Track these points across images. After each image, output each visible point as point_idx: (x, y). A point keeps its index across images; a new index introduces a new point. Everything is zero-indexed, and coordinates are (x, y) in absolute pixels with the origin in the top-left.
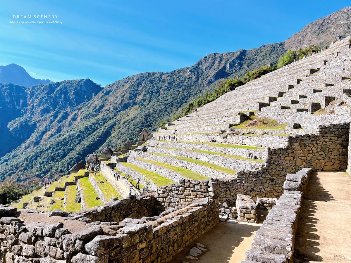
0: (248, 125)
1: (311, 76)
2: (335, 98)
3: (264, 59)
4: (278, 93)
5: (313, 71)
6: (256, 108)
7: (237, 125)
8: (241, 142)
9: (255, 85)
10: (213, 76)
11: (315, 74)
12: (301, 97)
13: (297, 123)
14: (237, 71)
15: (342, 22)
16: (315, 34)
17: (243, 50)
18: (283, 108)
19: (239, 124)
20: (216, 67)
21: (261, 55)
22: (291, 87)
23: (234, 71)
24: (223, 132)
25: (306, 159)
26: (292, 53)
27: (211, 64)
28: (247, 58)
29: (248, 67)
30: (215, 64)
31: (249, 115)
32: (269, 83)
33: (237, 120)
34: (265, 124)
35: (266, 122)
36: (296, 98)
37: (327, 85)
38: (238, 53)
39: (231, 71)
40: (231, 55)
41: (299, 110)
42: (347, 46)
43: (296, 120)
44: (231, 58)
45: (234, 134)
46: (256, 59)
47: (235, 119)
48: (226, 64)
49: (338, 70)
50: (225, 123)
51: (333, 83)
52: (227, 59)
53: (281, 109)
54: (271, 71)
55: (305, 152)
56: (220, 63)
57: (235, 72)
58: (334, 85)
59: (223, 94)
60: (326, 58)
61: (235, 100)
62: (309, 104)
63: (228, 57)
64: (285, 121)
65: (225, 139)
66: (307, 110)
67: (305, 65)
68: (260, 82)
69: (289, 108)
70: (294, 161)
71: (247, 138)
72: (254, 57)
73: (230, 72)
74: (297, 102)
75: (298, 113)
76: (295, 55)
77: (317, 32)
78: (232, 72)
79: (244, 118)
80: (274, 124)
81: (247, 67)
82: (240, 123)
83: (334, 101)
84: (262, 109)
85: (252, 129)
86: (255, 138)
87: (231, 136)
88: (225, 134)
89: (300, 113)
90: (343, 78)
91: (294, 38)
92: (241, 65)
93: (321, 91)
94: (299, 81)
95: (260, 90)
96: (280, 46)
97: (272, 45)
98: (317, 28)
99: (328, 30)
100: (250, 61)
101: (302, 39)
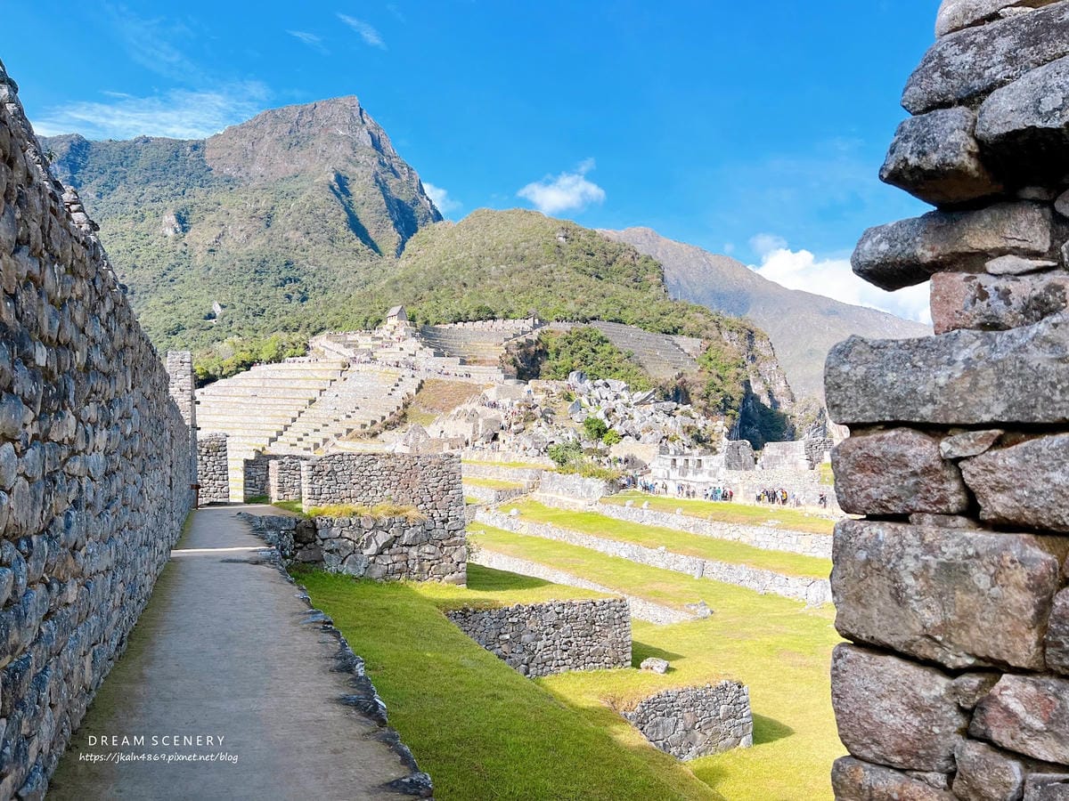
1: (310, 409)
4: (283, 426)
5: (312, 402)
6: (266, 441)
11: (313, 406)
12: (305, 435)
15: (341, 133)
16: (281, 145)
17: (79, 138)
18: (291, 445)
21: (139, 168)
22: (294, 420)
28: (96, 169)
29: (100, 196)
36: (301, 436)
38: (65, 148)
42: (339, 372)
46: (122, 175)
58: (328, 425)
72: (117, 169)
74: (302, 440)
77: (287, 140)
81: (97, 196)
91: (231, 139)
93: (319, 431)
94: (300, 413)
96: (192, 150)
97: (170, 142)
98: (286, 130)
99: (310, 143)
100: (104, 178)
101: (251, 148)
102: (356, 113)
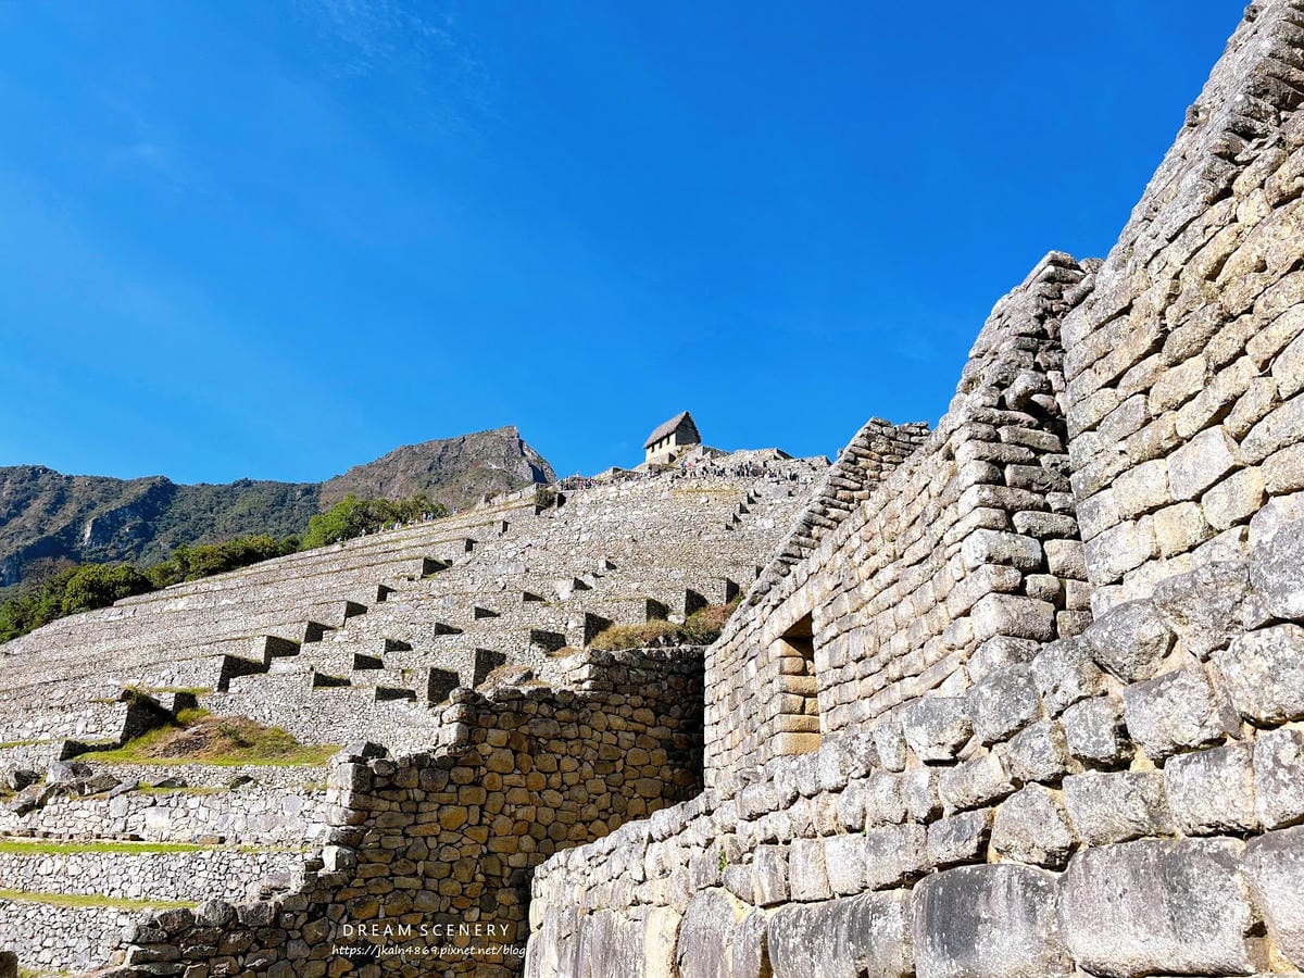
0: (160, 747)
1: (425, 581)
2: (504, 656)
3: (241, 529)
4: (306, 626)
5: (432, 567)
6: (205, 677)
7: (106, 748)
8: (119, 826)
9: (207, 594)
10: (9, 557)
11: (439, 575)
12: (393, 646)
13: (375, 741)
14: (126, 556)
15: (494, 467)
16: (416, 483)
17: (165, 481)
18: (322, 681)
19: (116, 746)
20: (28, 525)
21: (233, 515)
22: (355, 610)
23: (112, 553)
24: (24, 780)
25: (536, 821)
26: (356, 507)
27: (11, 506)
28: (177, 515)
29: (175, 546)
30: (25, 513)
31: (170, 707)
32: (269, 591)
33: (111, 727)
34: (242, 744)
35: (250, 739)
36: (375, 649)
37: (481, 613)
38: (142, 490)
39: (101, 550)
40: (107, 487)
41: (385, 694)
42: (530, 508)
43: (371, 731)
44: (105, 500)
45: (87, 791)
46: (209, 522)
47: (98, 721)
48: (79, 521)
49: (511, 571)
50: (46, 736)
51: (496, 609)
52: (86, 503)
53: (315, 685)
54: (274, 554)
55: (531, 780)
56: (53, 509)
57: (117, 558)
58: (499, 615)
59: (47, 621)
60: (473, 534)
61: (105, 647)
62: (421, 672)
63: (96, 495)
64: (327, 736)
65: (28, 816)
66: (412, 695)
67: (403, 544)
68: (232, 584)
69: (347, 683)
70: (484, 831)
71: (154, 804)
72: (204, 516)
73: (93, 556)
74: (377, 664)
75: (380, 703)
76: (366, 515)
77: (426, 477)
78: (102, 554)
79: (146, 716)
80: (282, 746)
81: (171, 547)
82: (125, 739)
83: (504, 669)
84: (232, 682)
85: (181, 767)
86: (193, 803)
87: (67, 799)
88: (37, 791)
89: (386, 703)
90: (529, 597)
91: (354, 480)
92: (146, 534)
93: (461, 631)
94: (383, 593)
95: (228, 614)
96: (303, 495)
97: (278, 485)
98: (423, 468)
99: (454, 480)
100: (187, 525)
101: (378, 489)
102: (515, 445)
